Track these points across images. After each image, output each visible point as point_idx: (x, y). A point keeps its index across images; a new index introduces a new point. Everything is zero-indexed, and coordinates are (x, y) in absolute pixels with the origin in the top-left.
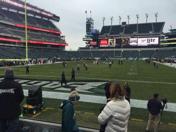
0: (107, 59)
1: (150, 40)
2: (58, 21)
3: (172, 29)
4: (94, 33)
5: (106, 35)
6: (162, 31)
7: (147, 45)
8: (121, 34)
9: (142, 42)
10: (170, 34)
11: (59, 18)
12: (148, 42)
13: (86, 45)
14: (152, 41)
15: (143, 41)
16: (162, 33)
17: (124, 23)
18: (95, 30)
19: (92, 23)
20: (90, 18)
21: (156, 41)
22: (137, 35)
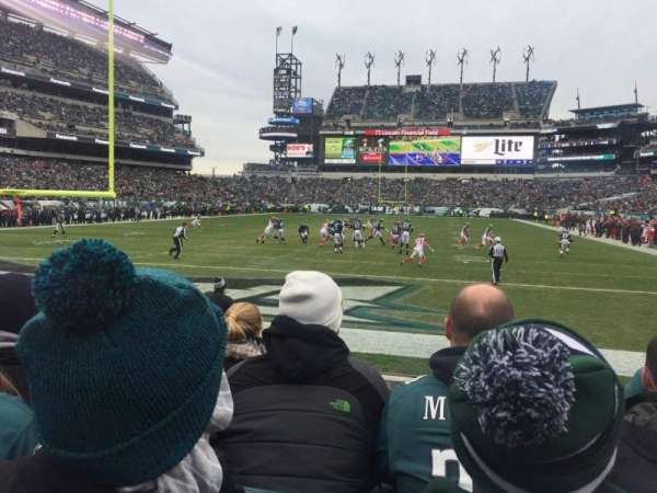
0: (350, 210)
1: (503, 145)
2: (166, 60)
3: (583, 107)
4: (302, 110)
5: (348, 121)
6: (546, 114)
7: (493, 162)
8: (402, 117)
9: (477, 150)
10: (573, 126)
11: (168, 47)
12: (497, 152)
13: (273, 158)
14: (510, 150)
15: (480, 148)
16: (547, 121)
17: (414, 80)
18: (307, 100)
19: (295, 73)
20: (291, 55)
21: (525, 149)
22: (459, 123)
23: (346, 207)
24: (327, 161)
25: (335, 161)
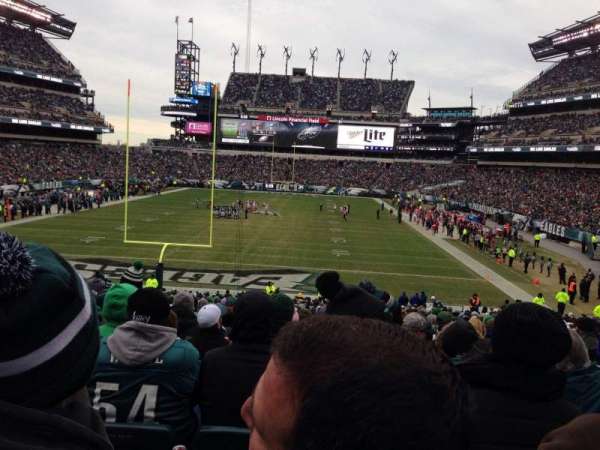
0: (247, 187)
1: (371, 135)
2: (68, 36)
3: (432, 107)
4: (201, 93)
5: (242, 105)
6: (405, 109)
7: (363, 148)
8: (289, 105)
9: (350, 137)
10: (424, 122)
12: (365, 139)
13: (174, 133)
14: (376, 138)
15: (353, 135)
16: (406, 116)
17: (299, 72)
18: (206, 84)
19: (194, 59)
20: (191, 43)
21: (387, 139)
22: (336, 114)
23: (244, 184)
24: (224, 140)
25: (231, 141)
